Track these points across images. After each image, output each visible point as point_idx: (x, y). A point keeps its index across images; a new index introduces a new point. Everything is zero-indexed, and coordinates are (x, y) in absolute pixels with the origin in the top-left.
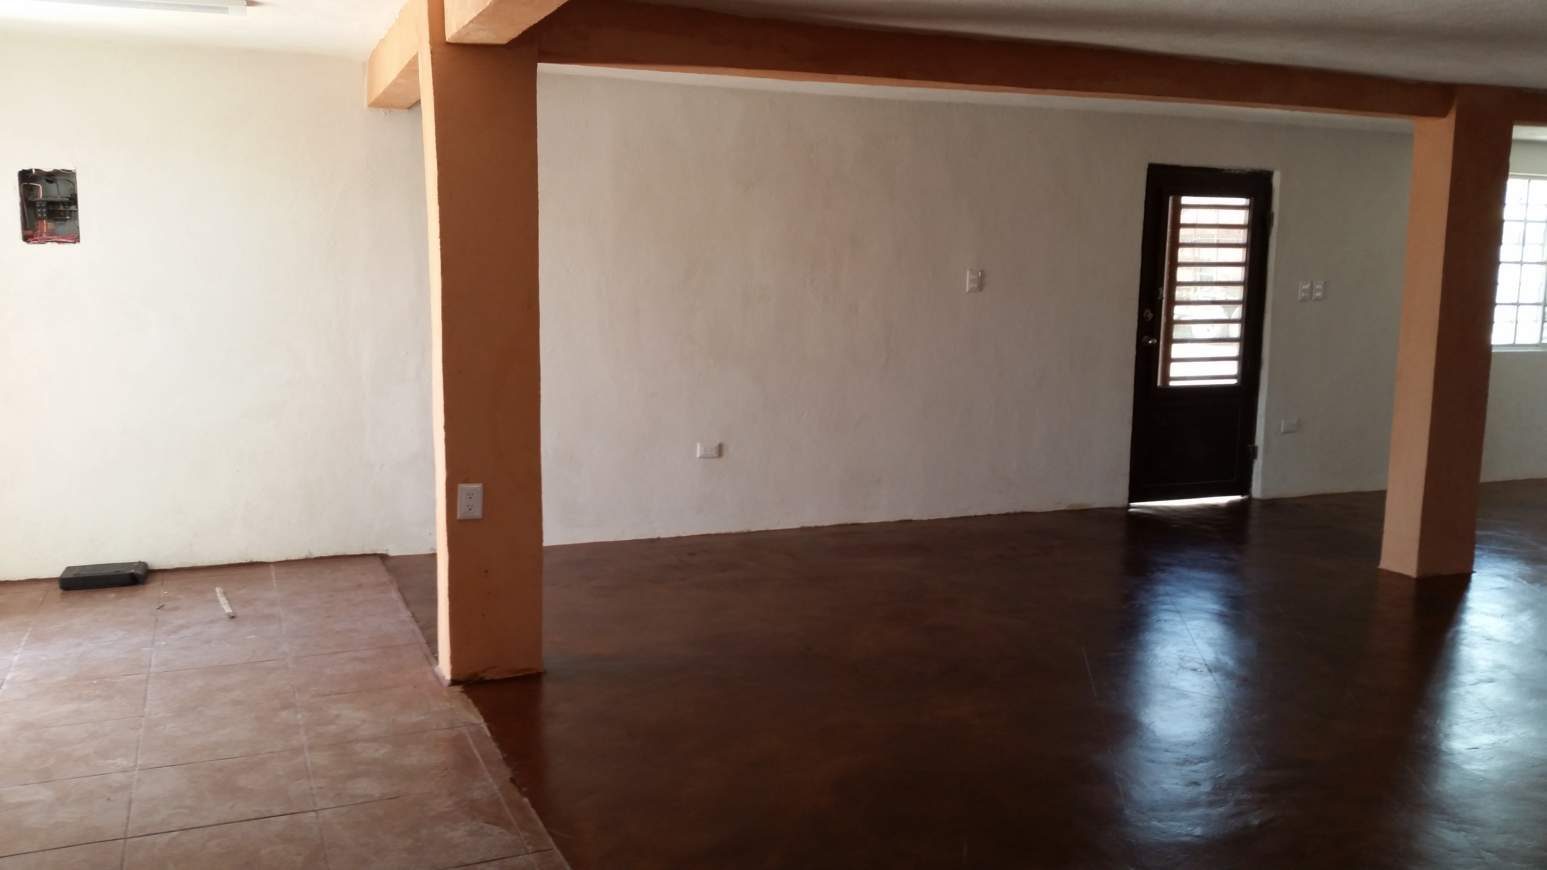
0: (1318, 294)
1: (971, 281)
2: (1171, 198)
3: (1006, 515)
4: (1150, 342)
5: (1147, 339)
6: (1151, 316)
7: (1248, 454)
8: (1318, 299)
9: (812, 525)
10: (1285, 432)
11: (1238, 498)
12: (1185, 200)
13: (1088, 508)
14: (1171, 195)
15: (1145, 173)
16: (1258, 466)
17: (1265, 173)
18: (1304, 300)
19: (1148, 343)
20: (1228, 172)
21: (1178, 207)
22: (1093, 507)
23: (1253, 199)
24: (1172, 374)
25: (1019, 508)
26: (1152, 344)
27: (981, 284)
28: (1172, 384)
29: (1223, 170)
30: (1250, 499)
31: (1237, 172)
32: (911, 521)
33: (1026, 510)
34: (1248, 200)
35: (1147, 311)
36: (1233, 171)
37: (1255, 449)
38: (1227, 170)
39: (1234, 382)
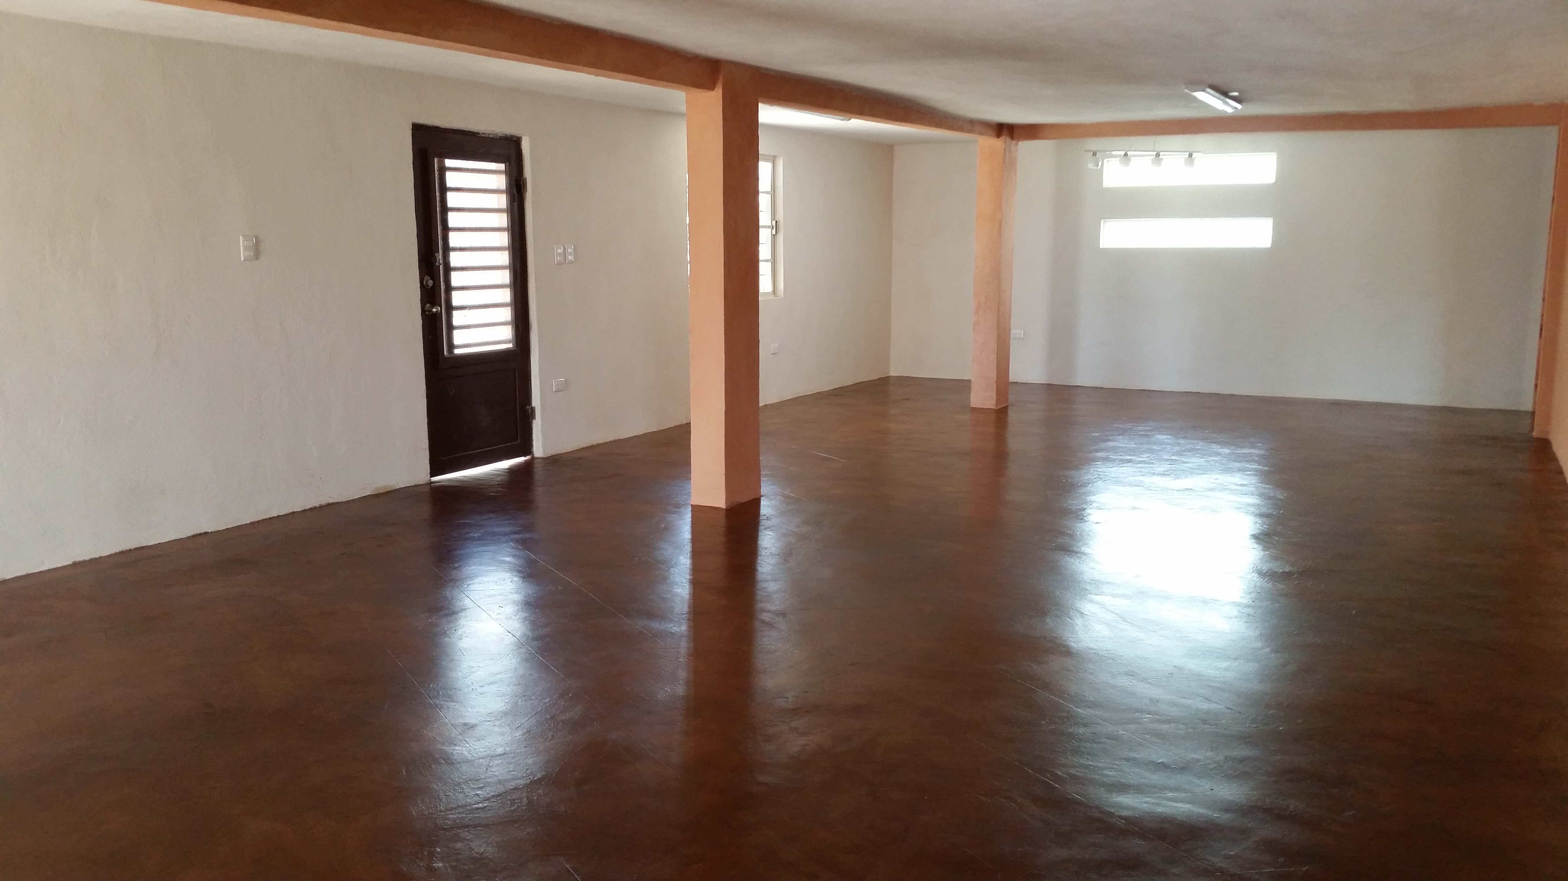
0: (570, 258)
1: (246, 248)
2: (436, 160)
3: (311, 509)
4: (434, 310)
5: (429, 307)
6: (431, 283)
7: (527, 416)
8: (571, 262)
9: (87, 557)
10: (556, 391)
11: (521, 459)
12: (449, 163)
13: (393, 489)
14: (436, 157)
15: (410, 132)
16: (537, 426)
17: (515, 139)
18: (559, 264)
19: (432, 311)
20: (483, 135)
21: (443, 170)
22: (398, 488)
23: (508, 163)
24: (456, 342)
25: (324, 501)
26: (436, 312)
27: (257, 251)
28: (457, 351)
29: (478, 133)
30: (533, 458)
31: (491, 136)
32: (206, 533)
33: (331, 501)
34: (503, 165)
35: (426, 278)
36: (487, 135)
37: (533, 409)
38: (483, 133)
39: (510, 346)
